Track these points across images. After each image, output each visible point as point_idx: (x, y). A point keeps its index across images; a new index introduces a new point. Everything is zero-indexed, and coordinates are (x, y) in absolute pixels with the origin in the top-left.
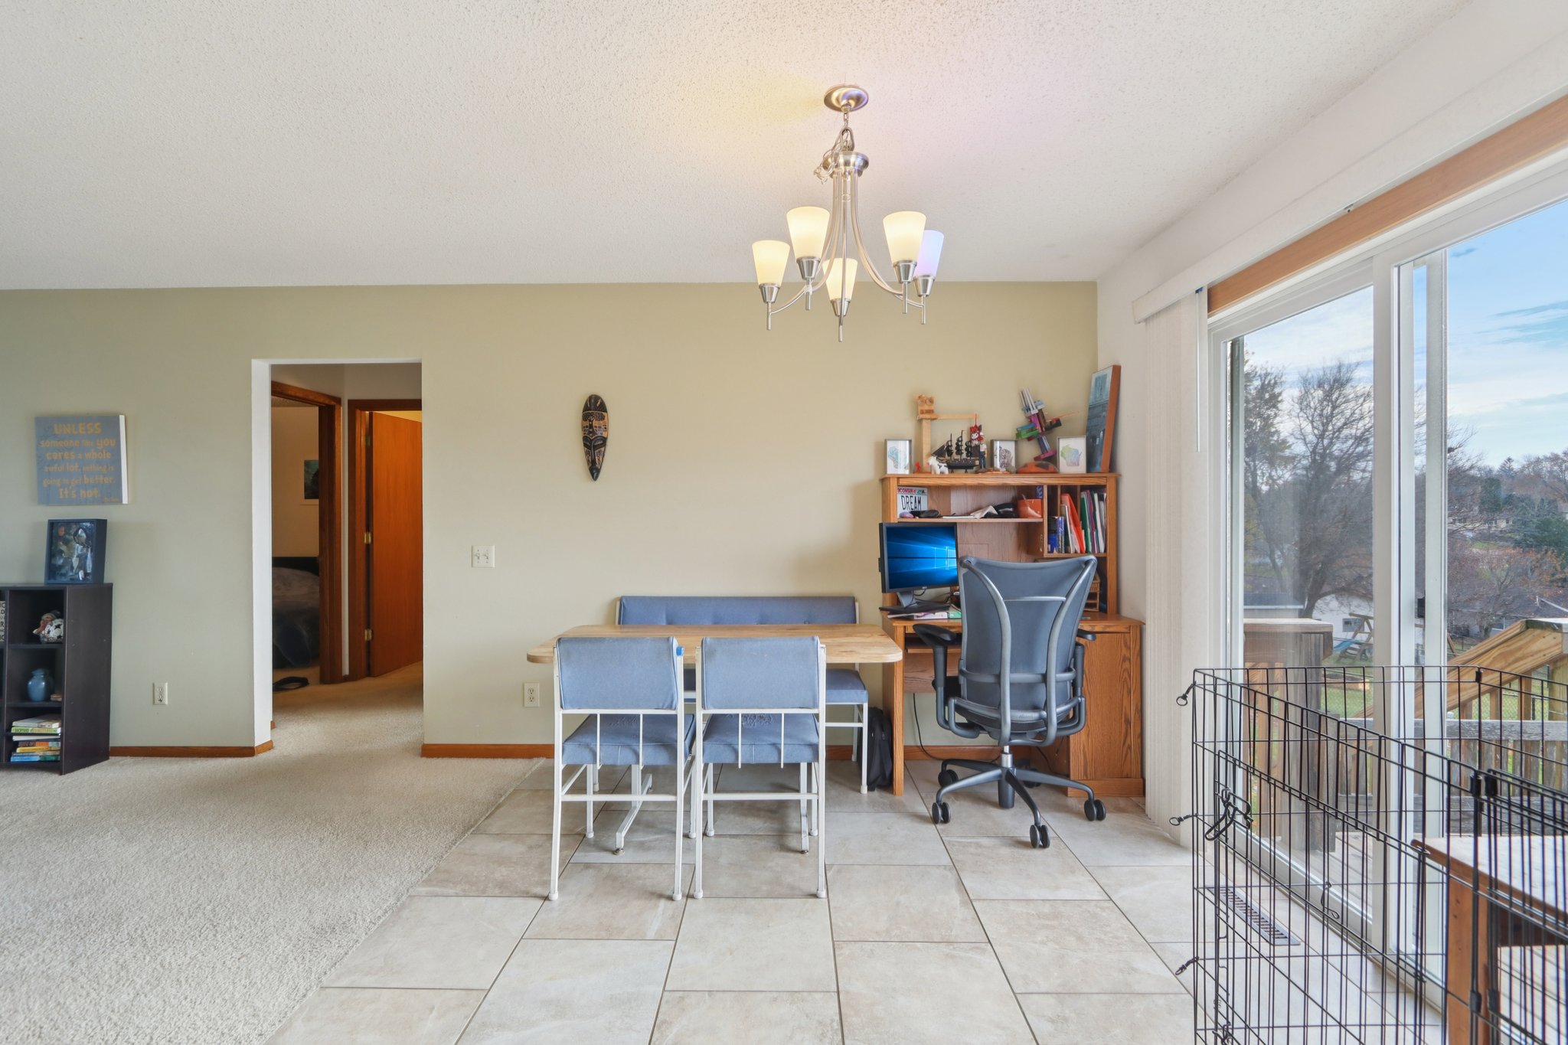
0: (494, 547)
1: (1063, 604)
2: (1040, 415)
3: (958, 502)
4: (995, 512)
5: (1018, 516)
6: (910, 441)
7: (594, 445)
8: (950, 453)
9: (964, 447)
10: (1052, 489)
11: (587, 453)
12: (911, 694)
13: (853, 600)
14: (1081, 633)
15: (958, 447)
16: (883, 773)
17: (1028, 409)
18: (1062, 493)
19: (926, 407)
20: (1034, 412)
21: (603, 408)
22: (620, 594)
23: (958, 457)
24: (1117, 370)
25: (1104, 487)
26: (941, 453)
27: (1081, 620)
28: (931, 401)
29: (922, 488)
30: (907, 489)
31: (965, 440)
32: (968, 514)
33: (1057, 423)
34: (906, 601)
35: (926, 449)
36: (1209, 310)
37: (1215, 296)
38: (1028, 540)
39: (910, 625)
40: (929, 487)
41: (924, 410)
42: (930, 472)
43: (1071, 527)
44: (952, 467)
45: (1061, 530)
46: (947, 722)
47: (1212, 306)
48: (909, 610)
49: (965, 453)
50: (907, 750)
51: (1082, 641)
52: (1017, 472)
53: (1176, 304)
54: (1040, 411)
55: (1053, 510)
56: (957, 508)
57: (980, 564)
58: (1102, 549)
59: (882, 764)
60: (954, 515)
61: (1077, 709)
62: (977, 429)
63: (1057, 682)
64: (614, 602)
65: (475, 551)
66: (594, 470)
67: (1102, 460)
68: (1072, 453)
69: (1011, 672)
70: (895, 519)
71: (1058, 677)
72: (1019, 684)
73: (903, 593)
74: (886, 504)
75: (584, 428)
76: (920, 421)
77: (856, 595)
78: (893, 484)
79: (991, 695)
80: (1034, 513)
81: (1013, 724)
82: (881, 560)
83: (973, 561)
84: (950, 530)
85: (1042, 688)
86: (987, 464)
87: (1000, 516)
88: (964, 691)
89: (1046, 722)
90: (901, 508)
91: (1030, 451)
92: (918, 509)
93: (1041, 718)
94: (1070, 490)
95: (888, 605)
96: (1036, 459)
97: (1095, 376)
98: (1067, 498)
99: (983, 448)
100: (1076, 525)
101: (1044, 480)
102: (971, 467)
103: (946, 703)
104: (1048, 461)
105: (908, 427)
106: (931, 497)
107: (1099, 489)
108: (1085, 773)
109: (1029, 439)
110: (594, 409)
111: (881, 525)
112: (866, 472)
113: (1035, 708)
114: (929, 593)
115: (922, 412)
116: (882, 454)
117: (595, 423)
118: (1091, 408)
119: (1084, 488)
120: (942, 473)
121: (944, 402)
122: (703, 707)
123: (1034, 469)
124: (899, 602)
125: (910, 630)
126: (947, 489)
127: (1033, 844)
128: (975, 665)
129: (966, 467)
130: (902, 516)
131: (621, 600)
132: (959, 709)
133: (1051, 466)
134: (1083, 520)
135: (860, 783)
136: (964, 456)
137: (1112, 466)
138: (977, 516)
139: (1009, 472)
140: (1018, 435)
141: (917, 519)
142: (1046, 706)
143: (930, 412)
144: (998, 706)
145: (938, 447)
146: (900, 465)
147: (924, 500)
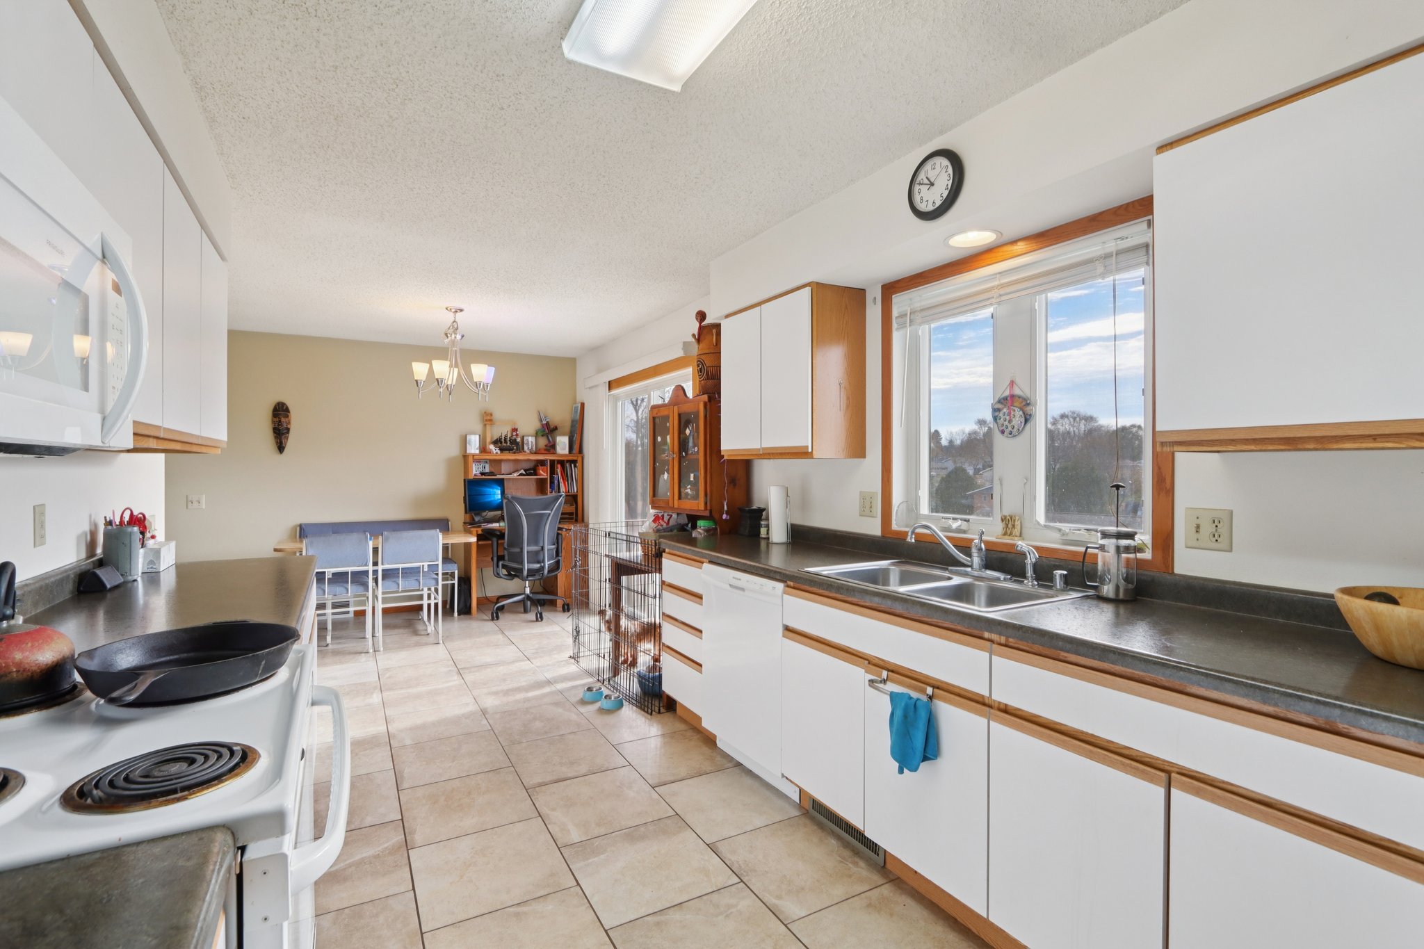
0: (204, 496)
1: (550, 514)
2: (547, 424)
3: (505, 468)
4: (524, 473)
5: (536, 475)
6: (480, 436)
7: (280, 434)
8: (501, 443)
9: (509, 439)
10: (552, 462)
11: (276, 437)
12: (480, 568)
13: (447, 521)
14: (560, 529)
15: (505, 439)
16: (466, 606)
17: (542, 421)
18: (558, 463)
19: (489, 418)
20: (544, 422)
21: (287, 410)
22: (299, 522)
23: (505, 445)
24: (583, 405)
25: (576, 461)
26: (496, 442)
27: (560, 522)
28: (491, 415)
29: (486, 461)
30: (479, 461)
31: (509, 436)
32: (510, 474)
33: (556, 428)
34: (477, 519)
35: (488, 440)
36: (609, 389)
37: (611, 385)
38: (541, 487)
39: (480, 529)
40: (490, 460)
41: (487, 419)
42: (490, 452)
43: (561, 480)
44: (502, 450)
45: (556, 482)
46: (498, 574)
47: (610, 388)
48: (479, 522)
49: (509, 442)
50: (479, 600)
51: (560, 532)
52: (535, 453)
53: (596, 386)
54: (548, 422)
55: (553, 472)
56: (505, 473)
57: (513, 497)
58: (575, 491)
59: (465, 602)
60: (503, 474)
61: (558, 562)
62: (515, 430)
63: (548, 550)
64: (294, 528)
65: (190, 499)
66: (281, 448)
67: (576, 447)
68: (562, 443)
69: (527, 546)
70: (471, 477)
71: (549, 547)
72: (532, 552)
73: (475, 514)
74: (466, 469)
75: (273, 422)
76: (485, 425)
77: (449, 518)
78: (471, 459)
79: (518, 558)
80: (544, 473)
81: (528, 570)
82: (465, 498)
83: (510, 496)
84: (501, 483)
85: (542, 553)
86: (521, 448)
87: (527, 475)
88: (506, 558)
89: (543, 568)
90: (475, 470)
91: (543, 442)
92: (484, 472)
93: (541, 566)
94: (562, 463)
95: (468, 521)
96: (546, 446)
97: (574, 406)
98: (559, 466)
99: (519, 440)
100: (563, 479)
101: (549, 457)
102: (512, 450)
103: (498, 566)
104: (551, 447)
105: (478, 427)
106: (491, 466)
107: (574, 462)
108: (565, 594)
109: (542, 436)
110: (280, 412)
111: (464, 480)
112: (455, 451)
113: (538, 562)
114: (491, 514)
115: (486, 420)
116: (464, 442)
117: (283, 420)
118: (573, 421)
119: (568, 461)
120: (497, 453)
121: (498, 415)
122: (382, 564)
123: (544, 452)
124: (473, 519)
125: (480, 532)
126: (500, 461)
127: (537, 620)
128: (511, 545)
129: (509, 450)
130: (475, 475)
131: (301, 526)
132: (504, 567)
133: (552, 451)
134: (565, 476)
135: (454, 612)
136: (508, 444)
137: (581, 451)
138: (515, 475)
139: (531, 453)
140: (537, 433)
141: (483, 477)
142: (543, 561)
143: (491, 420)
144: (522, 563)
145: (495, 439)
146: (473, 449)
147: (487, 466)
